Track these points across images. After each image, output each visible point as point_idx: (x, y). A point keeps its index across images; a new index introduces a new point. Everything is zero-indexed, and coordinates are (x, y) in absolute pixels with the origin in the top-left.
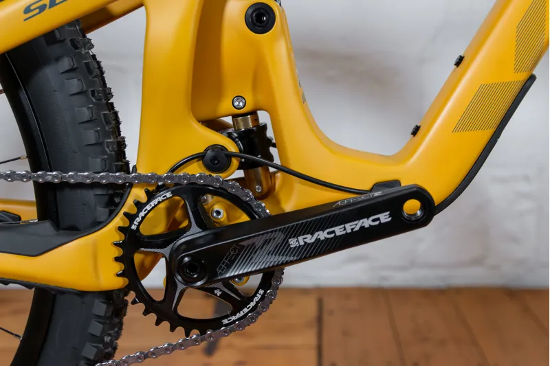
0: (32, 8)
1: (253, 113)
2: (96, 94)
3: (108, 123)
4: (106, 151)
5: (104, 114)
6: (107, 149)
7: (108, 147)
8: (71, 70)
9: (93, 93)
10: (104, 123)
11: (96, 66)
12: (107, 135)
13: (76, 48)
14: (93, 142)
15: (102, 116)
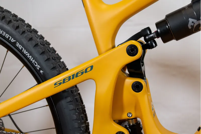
0: (57, 83)
1: (135, 118)
2: (79, 109)
3: (83, 119)
4: (82, 130)
5: (82, 116)
6: (82, 129)
7: (82, 128)
8: (70, 101)
9: (78, 109)
10: (82, 119)
11: (79, 99)
12: (82, 123)
13: (72, 93)
14: (77, 127)
15: (81, 117)
